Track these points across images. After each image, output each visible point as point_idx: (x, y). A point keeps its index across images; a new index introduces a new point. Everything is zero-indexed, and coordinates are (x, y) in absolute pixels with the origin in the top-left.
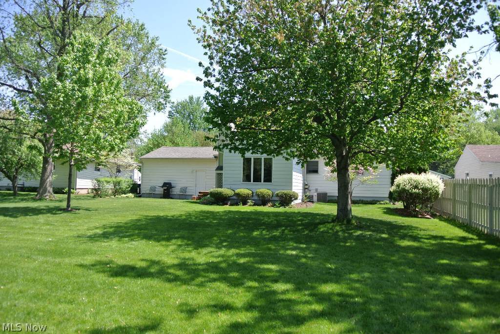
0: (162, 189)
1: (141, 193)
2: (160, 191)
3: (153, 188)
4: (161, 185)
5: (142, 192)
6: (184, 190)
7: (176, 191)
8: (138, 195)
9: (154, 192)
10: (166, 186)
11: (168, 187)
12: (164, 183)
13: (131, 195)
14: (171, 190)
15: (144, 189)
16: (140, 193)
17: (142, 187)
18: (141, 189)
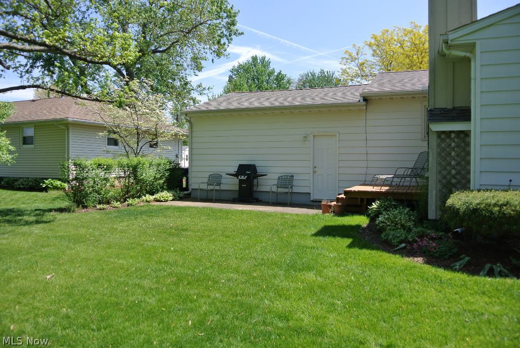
0: (236, 181)
1: (190, 188)
2: (231, 184)
3: (215, 179)
4: (234, 170)
5: (193, 186)
6: (287, 180)
7: (268, 184)
8: (182, 194)
9: (217, 188)
10: (247, 174)
11: (249, 176)
12: (240, 165)
13: (166, 195)
14: (255, 181)
15: (197, 181)
16: (187, 189)
17: (190, 175)
18: (191, 181)
